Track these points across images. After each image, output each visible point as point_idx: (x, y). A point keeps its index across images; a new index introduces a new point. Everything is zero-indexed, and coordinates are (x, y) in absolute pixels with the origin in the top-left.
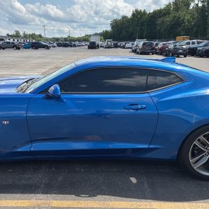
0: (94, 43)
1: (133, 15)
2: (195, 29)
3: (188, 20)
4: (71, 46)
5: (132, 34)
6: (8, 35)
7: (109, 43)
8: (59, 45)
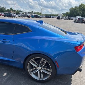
0: (59, 17)
1: (80, 6)
6: (29, 12)
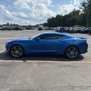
3: (79, 19)
4: (31, 29)
5: (56, 24)
7: (47, 28)
8: (26, 29)
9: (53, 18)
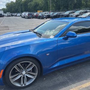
2: (44, 7)
3: (41, 4)
5: (17, 10)
9: (12, 2)
